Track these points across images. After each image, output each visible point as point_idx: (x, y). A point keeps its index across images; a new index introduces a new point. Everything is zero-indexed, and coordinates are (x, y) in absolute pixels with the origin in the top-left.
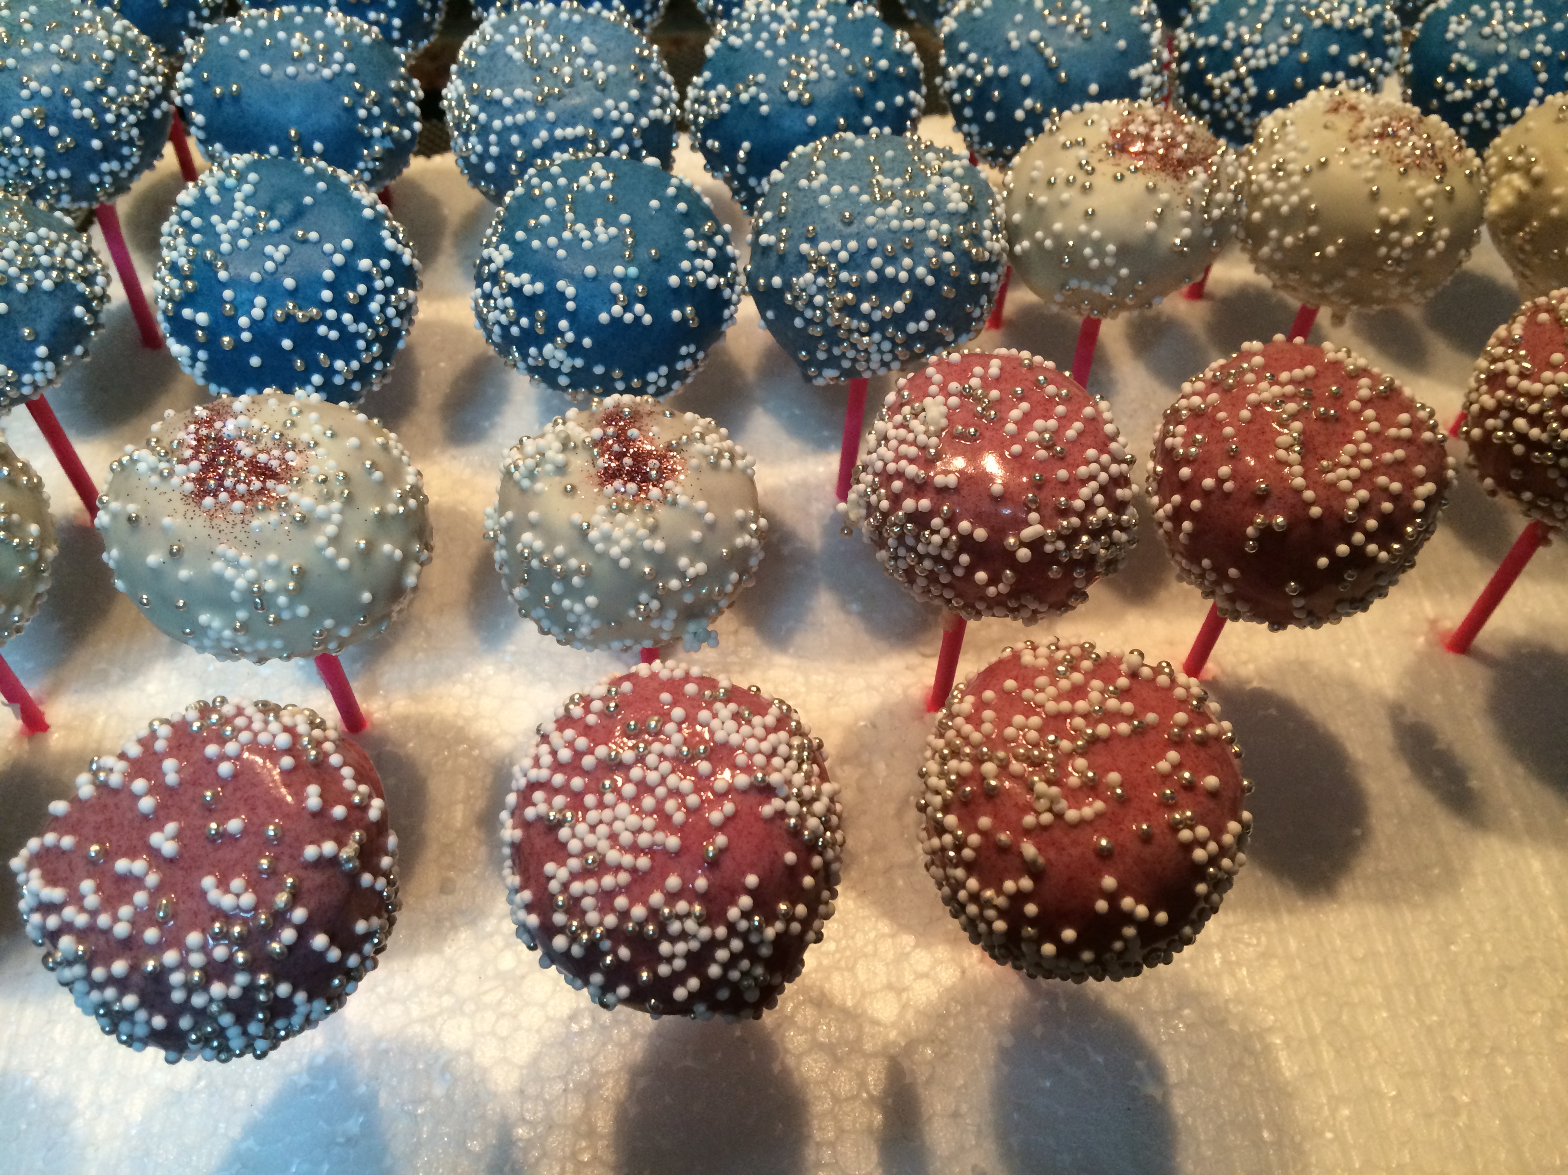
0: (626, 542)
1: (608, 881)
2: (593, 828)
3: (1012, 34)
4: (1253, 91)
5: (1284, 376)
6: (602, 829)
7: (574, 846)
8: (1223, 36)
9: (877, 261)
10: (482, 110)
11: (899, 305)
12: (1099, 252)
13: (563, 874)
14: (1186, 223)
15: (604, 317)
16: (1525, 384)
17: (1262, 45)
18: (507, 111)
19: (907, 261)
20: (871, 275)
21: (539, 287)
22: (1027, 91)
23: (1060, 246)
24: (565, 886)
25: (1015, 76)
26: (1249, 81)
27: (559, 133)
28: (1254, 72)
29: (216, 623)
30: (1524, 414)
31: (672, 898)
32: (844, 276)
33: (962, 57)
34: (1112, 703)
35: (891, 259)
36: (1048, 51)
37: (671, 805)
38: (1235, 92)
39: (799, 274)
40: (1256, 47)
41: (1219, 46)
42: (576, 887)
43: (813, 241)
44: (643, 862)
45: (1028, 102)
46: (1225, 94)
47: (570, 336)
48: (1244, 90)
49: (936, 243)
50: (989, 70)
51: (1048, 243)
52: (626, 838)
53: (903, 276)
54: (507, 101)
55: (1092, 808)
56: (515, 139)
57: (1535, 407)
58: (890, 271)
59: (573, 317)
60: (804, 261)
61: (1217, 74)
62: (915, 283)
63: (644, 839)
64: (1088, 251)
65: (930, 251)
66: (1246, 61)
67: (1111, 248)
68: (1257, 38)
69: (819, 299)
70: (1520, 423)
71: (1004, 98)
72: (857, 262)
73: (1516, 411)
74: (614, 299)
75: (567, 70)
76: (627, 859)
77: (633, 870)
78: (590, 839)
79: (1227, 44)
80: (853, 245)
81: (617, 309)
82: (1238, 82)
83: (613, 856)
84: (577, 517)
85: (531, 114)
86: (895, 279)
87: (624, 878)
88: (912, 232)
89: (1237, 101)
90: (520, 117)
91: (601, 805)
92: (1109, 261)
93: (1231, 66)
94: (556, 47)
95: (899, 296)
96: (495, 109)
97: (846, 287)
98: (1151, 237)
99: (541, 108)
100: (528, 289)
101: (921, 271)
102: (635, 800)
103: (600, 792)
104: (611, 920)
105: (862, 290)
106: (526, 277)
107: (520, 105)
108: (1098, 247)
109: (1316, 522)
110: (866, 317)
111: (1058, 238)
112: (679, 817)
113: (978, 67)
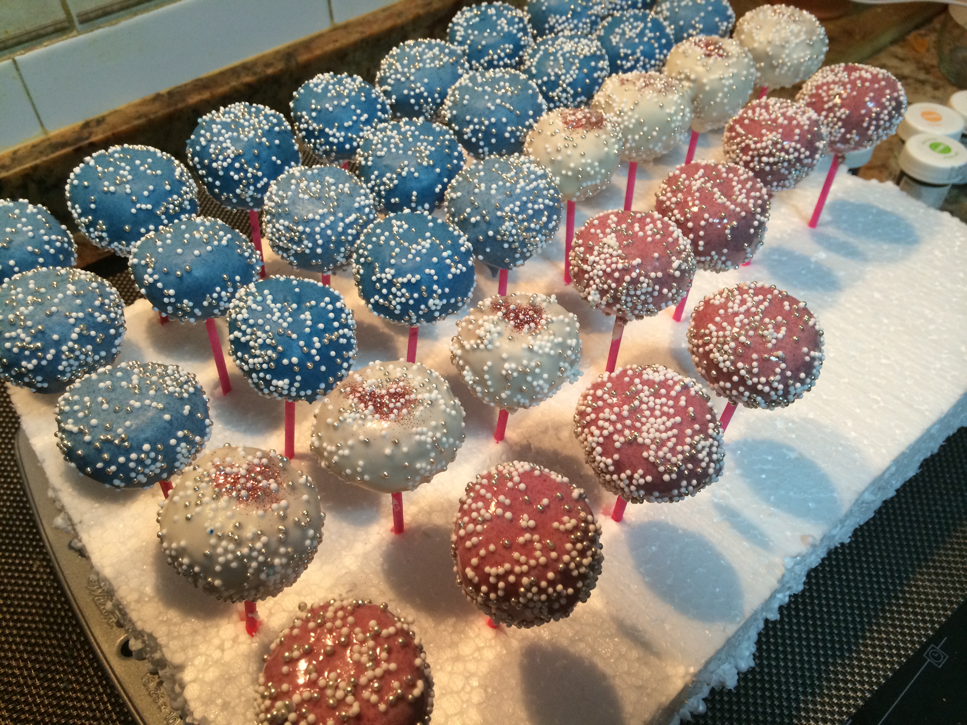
0: (549, 345)
1: (670, 444)
2: (648, 432)
3: (489, 105)
4: (572, 92)
5: (696, 176)
6: (652, 430)
7: (648, 441)
8: (549, 75)
9: (530, 205)
10: (305, 227)
11: (544, 219)
12: (593, 167)
13: (652, 453)
14: (615, 143)
15: (450, 276)
16: (759, 145)
17: (568, 72)
18: (319, 222)
19: (540, 200)
20: (530, 212)
21: (418, 277)
22: (506, 124)
23: (576, 172)
24: (657, 457)
25: (499, 120)
26: (569, 89)
27: (347, 221)
28: (569, 84)
29: (424, 465)
30: (764, 155)
31: (692, 437)
32: (520, 217)
33: (470, 122)
34: (756, 299)
35: (534, 202)
36: (508, 105)
37: (665, 409)
38: (564, 95)
39: (501, 225)
40: (565, 75)
41: (549, 80)
42: (661, 454)
43: (501, 209)
44: (675, 431)
45: (509, 129)
46: (559, 98)
47: (440, 291)
48: (567, 93)
49: (545, 189)
50: (487, 123)
51: (570, 173)
52: (662, 428)
53: (542, 206)
54: (317, 217)
55: (783, 330)
56: (329, 232)
57: (767, 151)
58: (536, 207)
59: (437, 282)
60: (502, 219)
61: (553, 91)
62: (547, 207)
63: (669, 424)
64: (589, 169)
65: (545, 192)
66: (564, 81)
67: (596, 164)
68: (564, 71)
69: (514, 231)
70: (765, 159)
71: (497, 131)
72: (523, 208)
73: (760, 156)
74: (450, 267)
75: (332, 193)
76: (670, 433)
77: (674, 436)
78: (651, 436)
79: (553, 78)
80: (518, 203)
81: (453, 270)
82: (564, 91)
83: (664, 436)
84: (525, 346)
85: (332, 218)
86: (539, 209)
87: (674, 440)
88: (535, 188)
89: (567, 99)
90: (328, 222)
91: (643, 424)
92: (597, 169)
93: (558, 85)
94: (319, 186)
95: (543, 215)
96: (312, 224)
97: (523, 220)
98: (607, 153)
99: (334, 214)
100: (413, 280)
101: (547, 201)
102: (652, 415)
103: (639, 420)
104: (680, 457)
105: (529, 219)
106: (409, 276)
107: (323, 216)
108: (592, 166)
109: (744, 218)
110: (534, 230)
111: (574, 170)
112: (672, 411)
113: (481, 123)
